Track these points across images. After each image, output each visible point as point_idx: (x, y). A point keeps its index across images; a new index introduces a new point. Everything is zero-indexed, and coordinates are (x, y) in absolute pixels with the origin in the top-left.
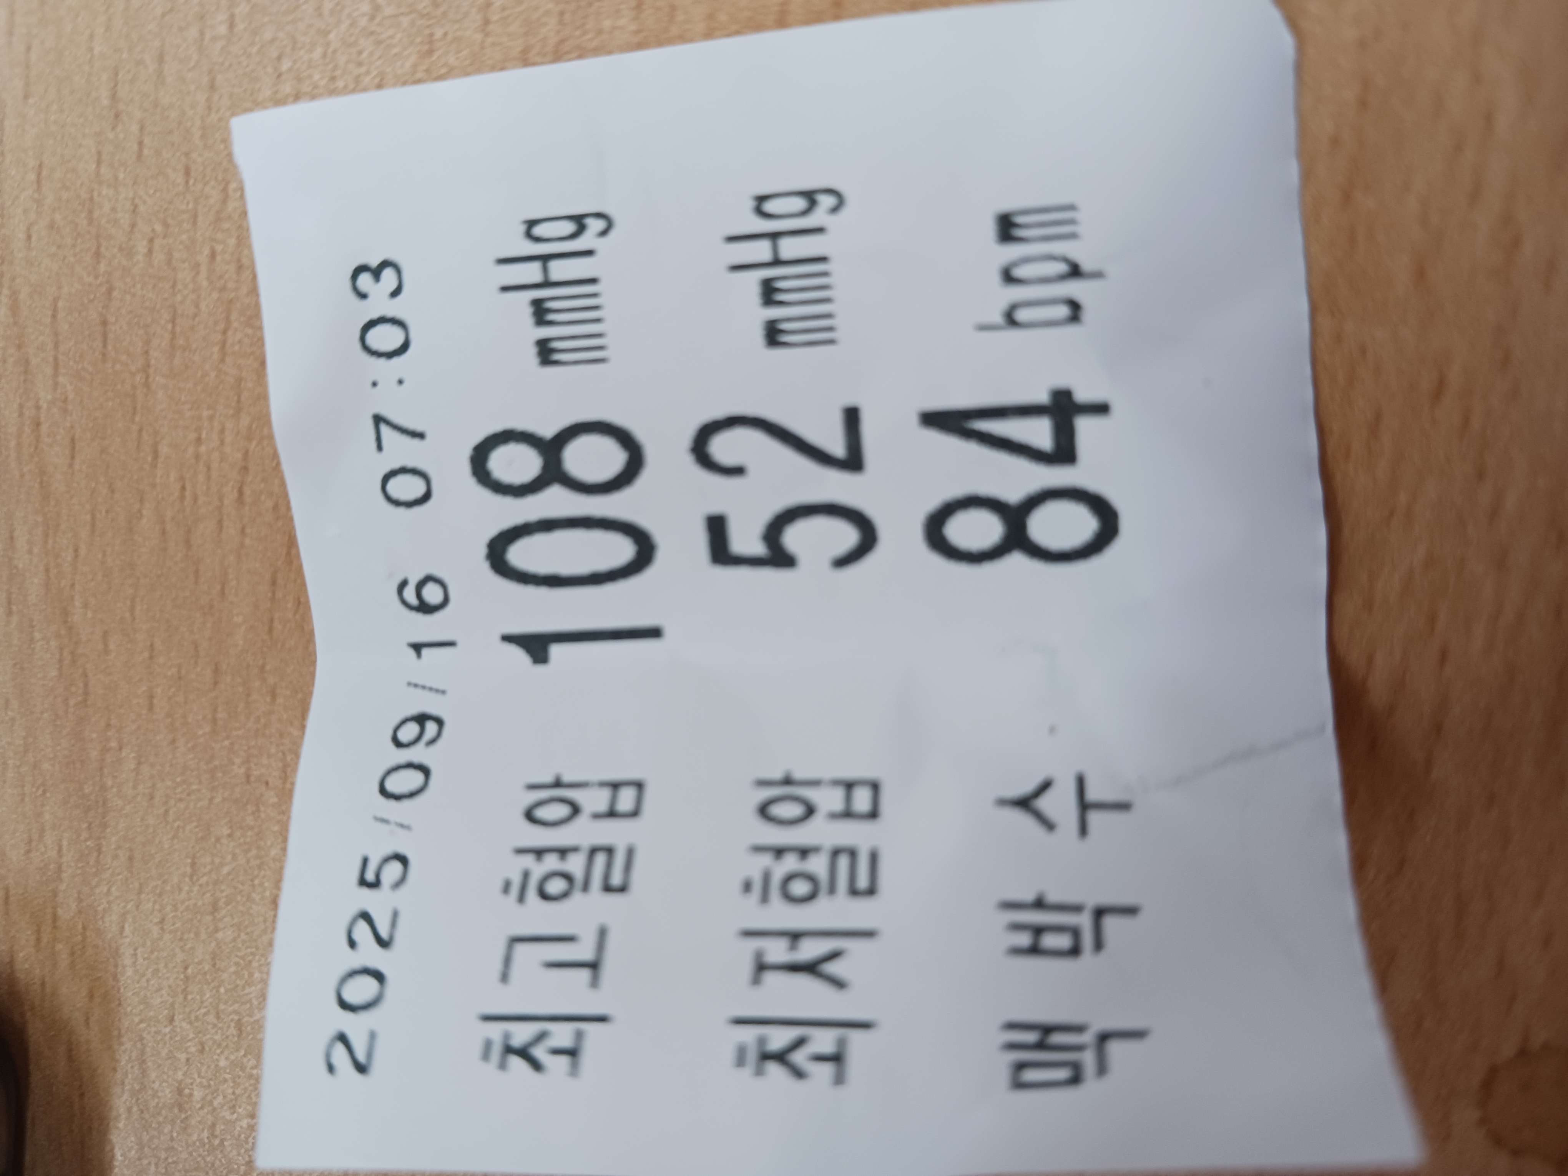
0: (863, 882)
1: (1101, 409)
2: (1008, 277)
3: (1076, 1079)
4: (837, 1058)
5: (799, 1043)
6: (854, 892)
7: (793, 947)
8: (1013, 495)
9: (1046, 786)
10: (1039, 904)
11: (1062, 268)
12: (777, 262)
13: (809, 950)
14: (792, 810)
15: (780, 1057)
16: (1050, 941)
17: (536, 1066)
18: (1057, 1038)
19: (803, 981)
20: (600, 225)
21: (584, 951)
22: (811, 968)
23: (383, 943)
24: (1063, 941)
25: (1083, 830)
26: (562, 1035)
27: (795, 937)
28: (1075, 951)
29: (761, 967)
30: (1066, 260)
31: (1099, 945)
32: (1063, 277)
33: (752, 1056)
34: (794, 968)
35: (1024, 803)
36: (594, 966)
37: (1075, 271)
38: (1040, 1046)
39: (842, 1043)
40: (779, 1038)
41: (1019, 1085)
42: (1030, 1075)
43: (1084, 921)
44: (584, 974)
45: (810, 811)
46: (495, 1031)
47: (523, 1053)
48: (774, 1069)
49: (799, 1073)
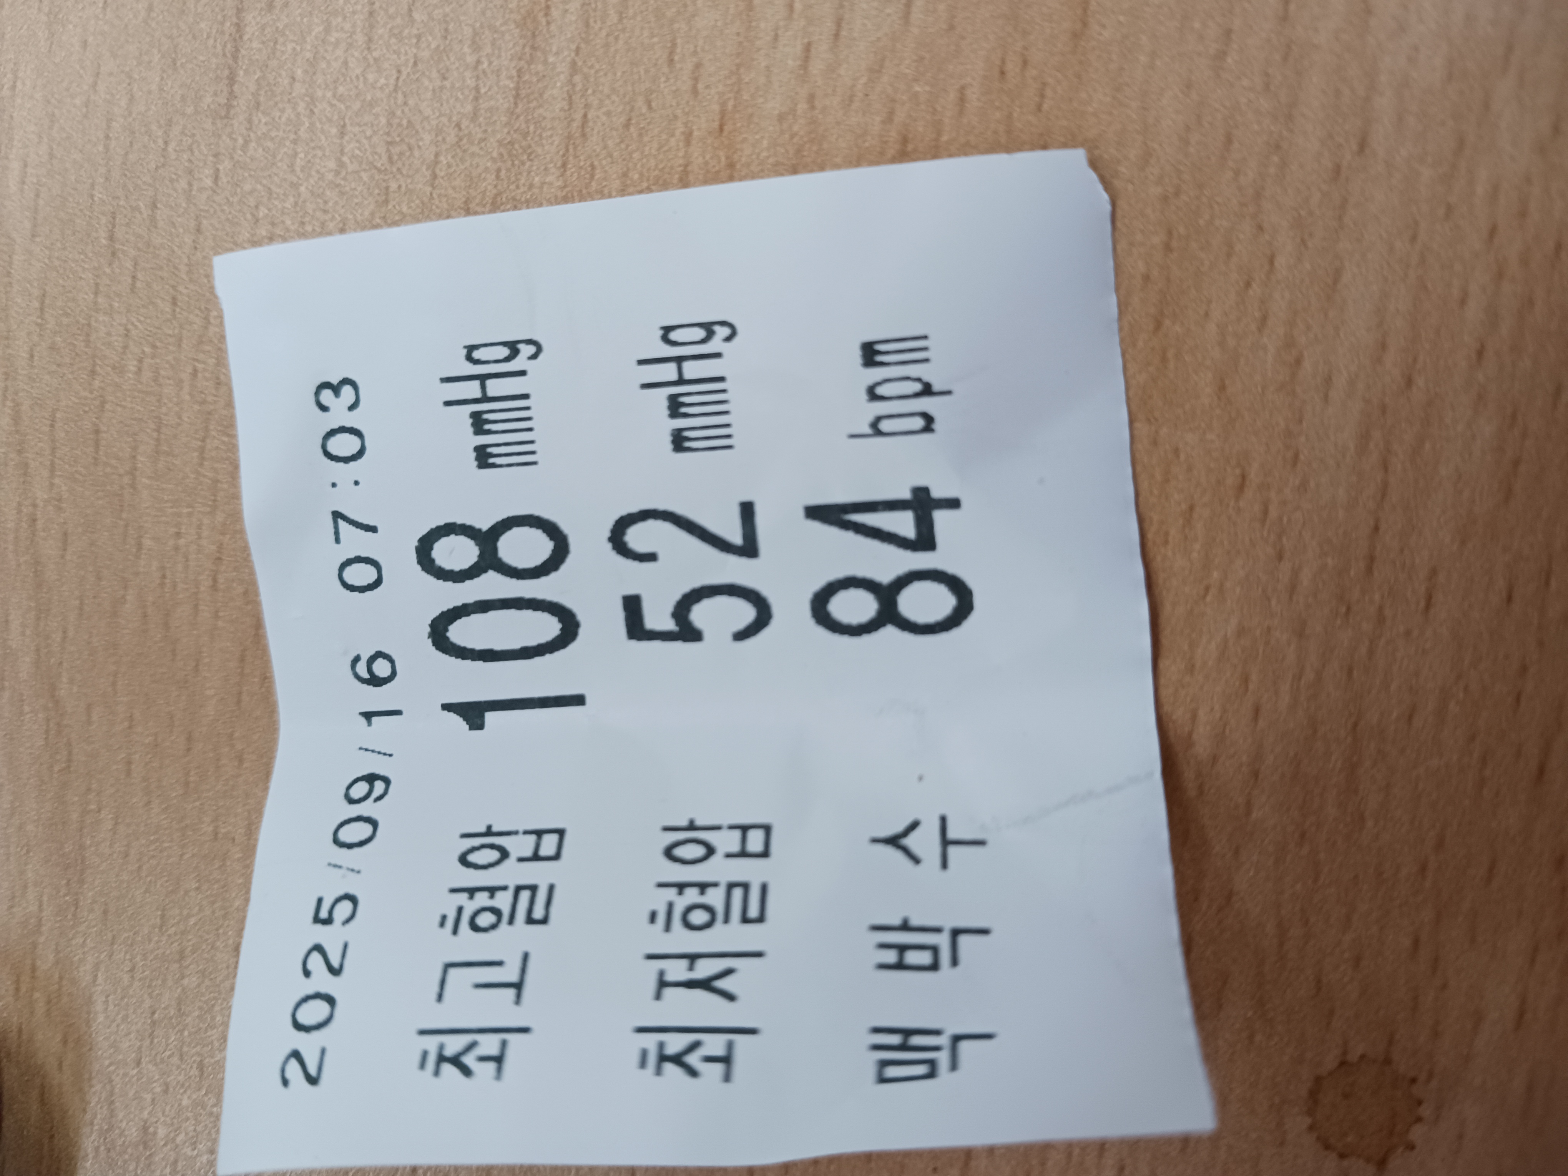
0: (753, 912)
1: (954, 504)
2: (873, 395)
3: (931, 1075)
4: (726, 1060)
5: (694, 1046)
6: (745, 920)
7: (691, 968)
8: (885, 577)
9: (914, 825)
10: (905, 926)
11: (917, 387)
12: (681, 381)
13: (705, 969)
14: (694, 851)
15: (677, 1059)
16: (912, 957)
17: (466, 1071)
18: (916, 1040)
19: (699, 994)
20: (531, 349)
21: (510, 974)
22: (705, 984)
23: (335, 972)
24: (925, 958)
25: (944, 865)
26: (489, 1045)
27: (692, 958)
28: (934, 966)
29: (663, 984)
30: (919, 380)
31: (955, 962)
32: (917, 395)
33: (652, 1059)
34: (690, 984)
35: (894, 841)
36: (518, 986)
37: (927, 390)
38: (903, 1047)
39: (730, 1046)
40: (675, 1043)
41: (883, 1080)
42: (892, 1072)
43: (943, 941)
44: (511, 993)
45: (710, 851)
46: (431, 1043)
47: (456, 1061)
48: (670, 1068)
49: (692, 1072)
